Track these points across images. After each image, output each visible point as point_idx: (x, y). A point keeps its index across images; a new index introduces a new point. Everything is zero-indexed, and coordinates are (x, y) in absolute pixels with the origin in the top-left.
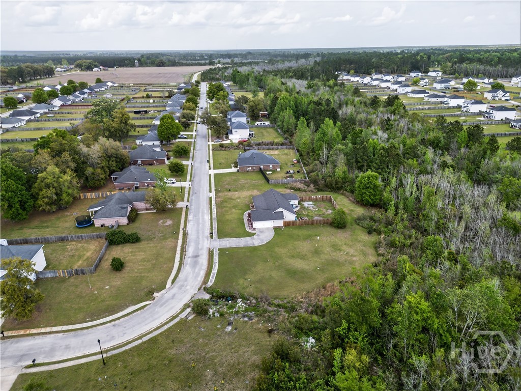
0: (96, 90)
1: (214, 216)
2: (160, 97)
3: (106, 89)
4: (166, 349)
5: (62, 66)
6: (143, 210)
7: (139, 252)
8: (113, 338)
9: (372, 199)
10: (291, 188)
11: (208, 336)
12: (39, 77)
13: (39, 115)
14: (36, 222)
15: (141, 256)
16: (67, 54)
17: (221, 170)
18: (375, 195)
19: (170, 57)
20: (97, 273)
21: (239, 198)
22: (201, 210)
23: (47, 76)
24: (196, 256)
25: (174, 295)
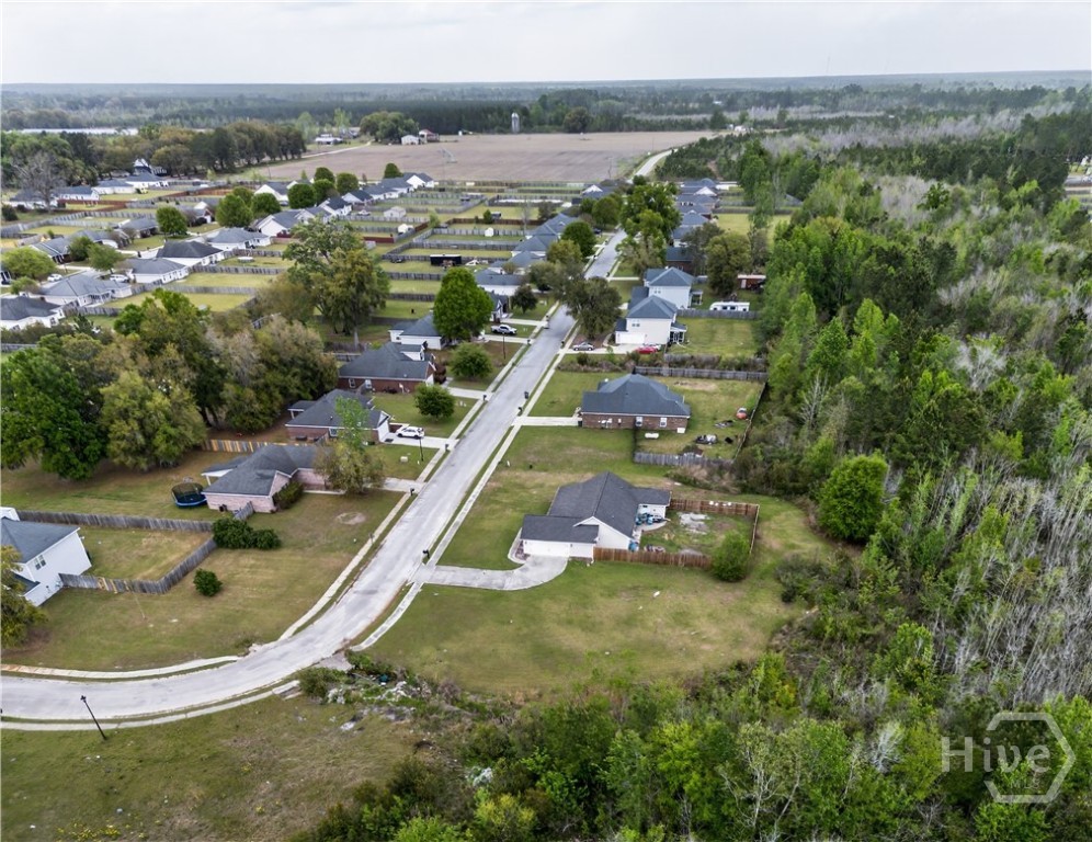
0: (375, 197)
1: (460, 519)
2: (518, 223)
3: (402, 195)
4: (218, 736)
5: (334, 129)
6: (319, 487)
7: (267, 567)
8: (142, 703)
9: (848, 525)
10: (678, 478)
11: (304, 730)
12: (267, 159)
13: (220, 257)
14: (111, 487)
15: (267, 575)
16: (362, 95)
17: (545, 418)
18: (858, 516)
19: (617, 103)
20: (169, 595)
21: (542, 486)
22: (441, 501)
23: (290, 157)
24: (371, 592)
25: (286, 654)
